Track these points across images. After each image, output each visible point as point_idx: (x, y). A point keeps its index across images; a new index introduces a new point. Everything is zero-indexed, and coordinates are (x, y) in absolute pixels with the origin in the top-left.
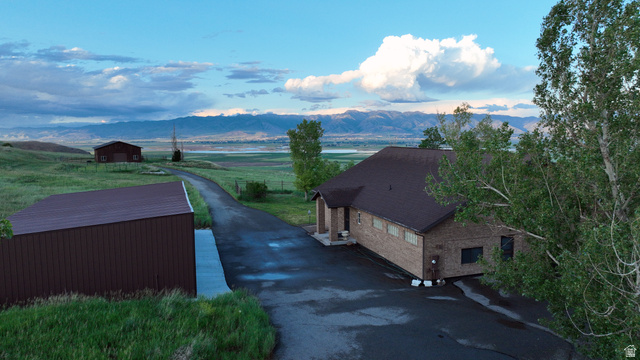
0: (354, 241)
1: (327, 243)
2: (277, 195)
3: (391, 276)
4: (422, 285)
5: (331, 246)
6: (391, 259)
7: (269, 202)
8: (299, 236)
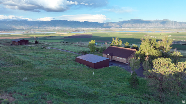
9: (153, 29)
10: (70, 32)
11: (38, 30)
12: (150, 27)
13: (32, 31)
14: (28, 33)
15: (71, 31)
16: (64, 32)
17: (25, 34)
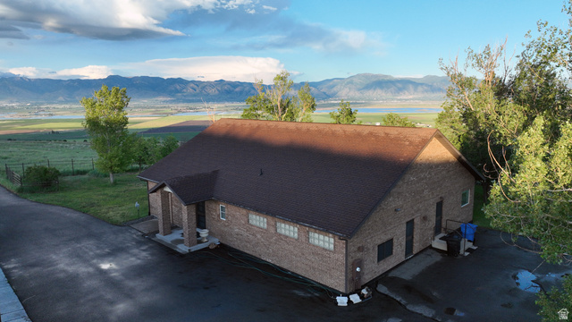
0: (216, 241)
1: (183, 248)
2: (69, 178)
3: (302, 294)
4: (350, 302)
5: (191, 253)
6: (285, 265)
7: (62, 189)
8: (139, 243)
9: (422, 103)
10: (167, 114)
11: (64, 109)
12: (411, 97)
13: (42, 113)
14: (28, 117)
15: (173, 111)
16: (148, 114)
17: (17, 123)
